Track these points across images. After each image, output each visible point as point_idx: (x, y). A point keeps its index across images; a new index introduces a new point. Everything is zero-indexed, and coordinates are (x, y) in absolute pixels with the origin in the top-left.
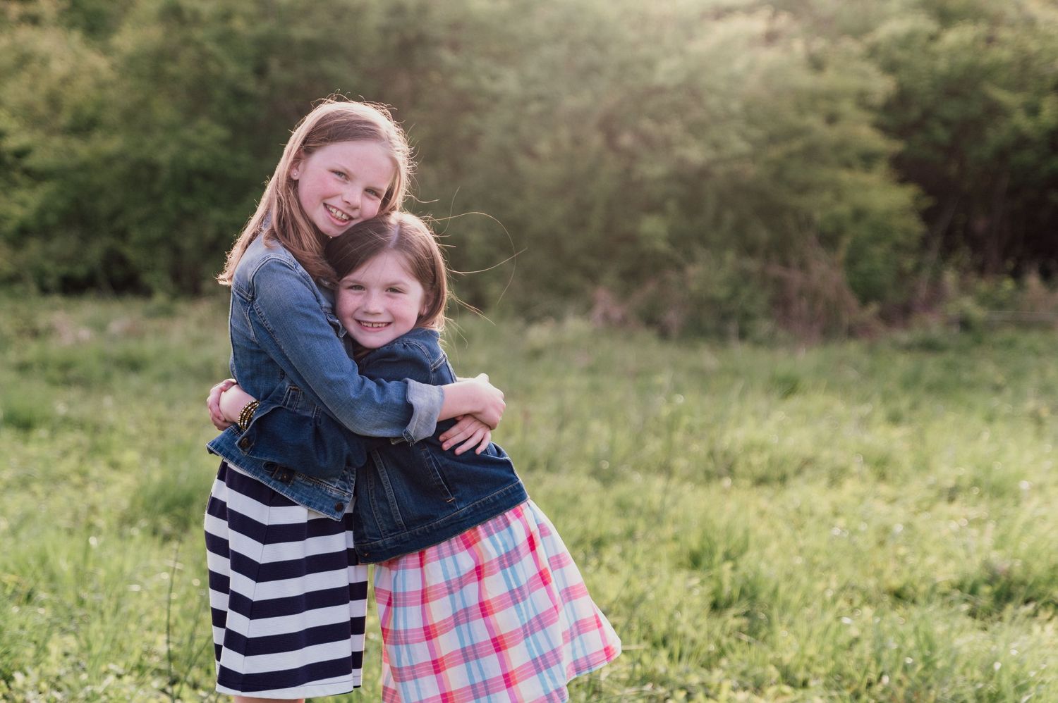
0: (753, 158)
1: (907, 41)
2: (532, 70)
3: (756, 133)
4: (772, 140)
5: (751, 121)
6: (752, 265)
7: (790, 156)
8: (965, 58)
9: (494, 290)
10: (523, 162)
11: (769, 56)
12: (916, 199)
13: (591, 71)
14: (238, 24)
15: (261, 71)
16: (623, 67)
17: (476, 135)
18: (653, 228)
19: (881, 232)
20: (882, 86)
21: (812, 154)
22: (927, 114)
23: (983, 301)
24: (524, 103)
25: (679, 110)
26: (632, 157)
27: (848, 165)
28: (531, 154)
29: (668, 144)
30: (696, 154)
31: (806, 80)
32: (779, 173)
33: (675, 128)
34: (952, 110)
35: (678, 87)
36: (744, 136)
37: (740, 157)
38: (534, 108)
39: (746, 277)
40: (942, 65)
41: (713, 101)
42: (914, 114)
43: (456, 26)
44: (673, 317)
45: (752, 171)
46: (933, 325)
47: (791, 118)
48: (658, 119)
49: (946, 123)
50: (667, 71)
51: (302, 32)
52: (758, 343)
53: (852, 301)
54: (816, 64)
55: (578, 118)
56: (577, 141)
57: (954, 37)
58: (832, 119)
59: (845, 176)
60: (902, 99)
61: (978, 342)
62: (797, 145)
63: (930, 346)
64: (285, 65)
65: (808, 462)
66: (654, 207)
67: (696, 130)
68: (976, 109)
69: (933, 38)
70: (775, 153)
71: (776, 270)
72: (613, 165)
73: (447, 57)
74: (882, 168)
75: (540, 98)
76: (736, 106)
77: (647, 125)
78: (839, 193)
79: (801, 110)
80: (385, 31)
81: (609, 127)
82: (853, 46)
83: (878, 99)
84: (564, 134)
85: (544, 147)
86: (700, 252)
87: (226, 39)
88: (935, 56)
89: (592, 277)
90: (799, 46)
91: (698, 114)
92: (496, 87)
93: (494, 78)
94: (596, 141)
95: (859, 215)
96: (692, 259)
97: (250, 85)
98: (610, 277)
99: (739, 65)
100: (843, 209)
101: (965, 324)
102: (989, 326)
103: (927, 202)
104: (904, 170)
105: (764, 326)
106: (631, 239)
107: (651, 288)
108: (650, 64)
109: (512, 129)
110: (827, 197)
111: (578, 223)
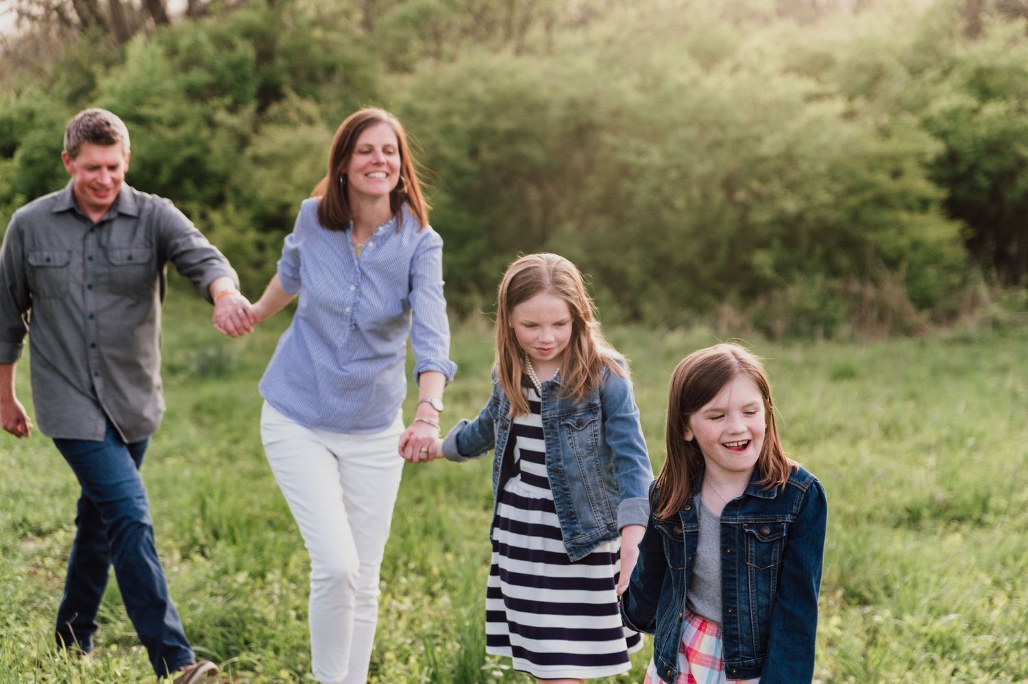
0: (836, 206)
1: (953, 115)
2: (671, 146)
3: (838, 188)
4: (852, 191)
5: (835, 179)
6: (836, 284)
7: (865, 203)
8: (1000, 125)
9: (647, 308)
10: (667, 215)
11: (849, 130)
12: (962, 231)
13: (717, 144)
14: (456, 120)
15: (474, 153)
16: (739, 142)
17: (630, 196)
18: (763, 260)
19: (934, 258)
20: (934, 148)
21: (882, 202)
22: (973, 168)
23: (1008, 305)
24: (663, 171)
25: (780, 173)
26: (746, 208)
27: (909, 208)
28: (672, 208)
29: (772, 198)
30: (791, 205)
31: (874, 146)
32: (855, 215)
33: (776, 187)
34: (990, 164)
35: (779, 157)
36: (828, 190)
37: (825, 206)
38: (673, 174)
39: (832, 294)
40: (983, 132)
41: (804, 165)
42: (962, 168)
43: (616, 114)
44: (779, 325)
45: (834, 216)
46: (969, 324)
47: (864, 175)
48: (764, 180)
49: (987, 174)
50: (770, 146)
51: (504, 124)
52: (841, 342)
53: (910, 308)
54: (884, 133)
55: (705, 181)
56: (706, 197)
57: (993, 109)
58: (896, 174)
59: (904, 217)
60: (952, 157)
61: (1003, 336)
62: (869, 195)
63: (966, 341)
64: (493, 148)
65: (839, 428)
66: (764, 244)
67: (792, 187)
68: (1009, 163)
69: (975, 111)
70: (853, 201)
71: (855, 287)
72: (732, 215)
73: (609, 139)
74: (934, 209)
75: (678, 167)
76: (822, 167)
77: (755, 185)
78: (901, 229)
79: (872, 169)
80: (565, 121)
81: (729, 185)
82: (911, 120)
83: (930, 158)
84: (696, 192)
85: (680, 203)
86: (797, 276)
87: (448, 131)
88: (978, 124)
89: (720, 296)
90: (870, 122)
91: (793, 175)
92: (643, 161)
93: (640, 153)
94: (718, 196)
95: (916, 245)
96: (790, 280)
97: (467, 164)
98: (733, 296)
99: (824, 138)
100: (903, 242)
101: (996, 324)
102: (1014, 325)
103: (971, 233)
104: (953, 209)
105: (844, 330)
106: (747, 267)
107: (760, 303)
108: (758, 139)
109: (657, 190)
110: (892, 232)
111: (709, 254)
